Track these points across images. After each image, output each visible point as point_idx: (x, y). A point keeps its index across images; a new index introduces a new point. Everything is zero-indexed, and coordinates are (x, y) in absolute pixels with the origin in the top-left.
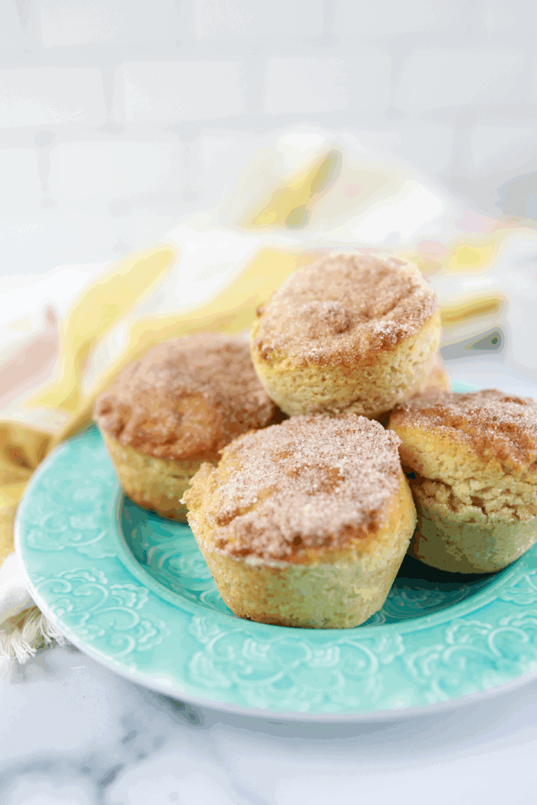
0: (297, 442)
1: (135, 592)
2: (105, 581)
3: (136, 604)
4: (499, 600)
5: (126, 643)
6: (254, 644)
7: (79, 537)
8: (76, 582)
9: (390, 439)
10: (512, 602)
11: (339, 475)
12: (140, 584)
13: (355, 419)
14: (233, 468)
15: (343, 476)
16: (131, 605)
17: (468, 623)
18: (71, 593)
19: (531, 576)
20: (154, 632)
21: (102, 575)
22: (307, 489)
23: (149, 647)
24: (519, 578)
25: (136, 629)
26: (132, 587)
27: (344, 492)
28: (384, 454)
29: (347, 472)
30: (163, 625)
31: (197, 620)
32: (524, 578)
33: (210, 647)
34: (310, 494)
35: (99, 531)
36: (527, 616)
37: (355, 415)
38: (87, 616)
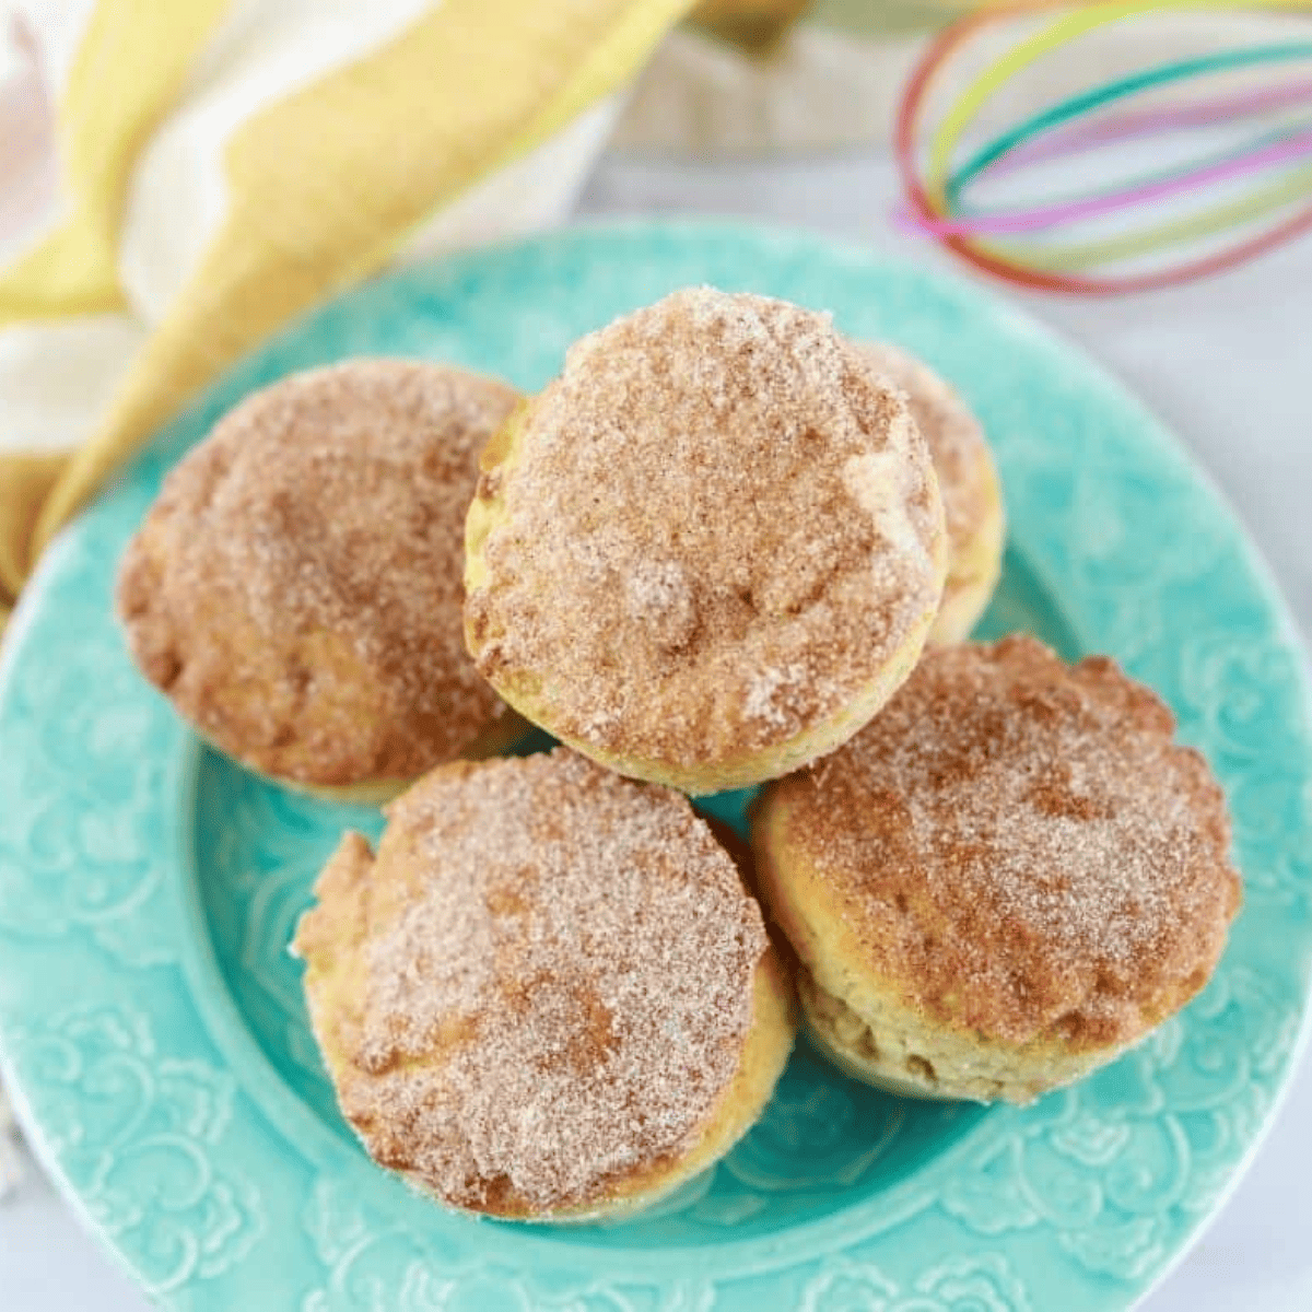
0: (543, 871)
1: (208, 1086)
2: (147, 1047)
3: (206, 1130)
4: (938, 1207)
5: (180, 1247)
6: (424, 1277)
7: (98, 892)
8: (92, 1048)
9: (740, 939)
10: (961, 1221)
11: (609, 1031)
12: (218, 1061)
13: (684, 824)
14: (402, 888)
15: (619, 1035)
16: (195, 1128)
17: (854, 1273)
18: (77, 1086)
19: (1028, 1142)
20: (234, 1223)
21: (142, 1025)
22: (537, 1050)
23: (221, 1266)
24: (999, 1145)
25: (200, 1210)
26: (200, 1067)
27: (612, 1082)
28: (715, 988)
29: (628, 1027)
30: (253, 1199)
31: (324, 1189)
32: (1008, 1149)
33: (339, 1275)
34: (542, 1065)
35: (142, 866)
36: (977, 1273)
37: (687, 811)
38: (108, 1161)
